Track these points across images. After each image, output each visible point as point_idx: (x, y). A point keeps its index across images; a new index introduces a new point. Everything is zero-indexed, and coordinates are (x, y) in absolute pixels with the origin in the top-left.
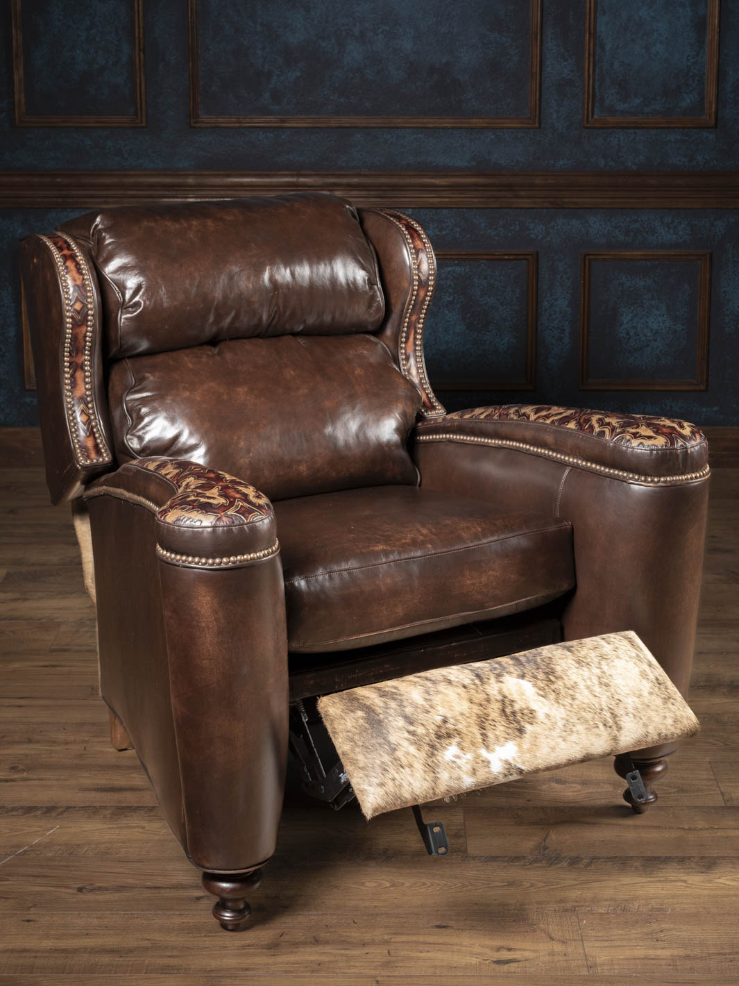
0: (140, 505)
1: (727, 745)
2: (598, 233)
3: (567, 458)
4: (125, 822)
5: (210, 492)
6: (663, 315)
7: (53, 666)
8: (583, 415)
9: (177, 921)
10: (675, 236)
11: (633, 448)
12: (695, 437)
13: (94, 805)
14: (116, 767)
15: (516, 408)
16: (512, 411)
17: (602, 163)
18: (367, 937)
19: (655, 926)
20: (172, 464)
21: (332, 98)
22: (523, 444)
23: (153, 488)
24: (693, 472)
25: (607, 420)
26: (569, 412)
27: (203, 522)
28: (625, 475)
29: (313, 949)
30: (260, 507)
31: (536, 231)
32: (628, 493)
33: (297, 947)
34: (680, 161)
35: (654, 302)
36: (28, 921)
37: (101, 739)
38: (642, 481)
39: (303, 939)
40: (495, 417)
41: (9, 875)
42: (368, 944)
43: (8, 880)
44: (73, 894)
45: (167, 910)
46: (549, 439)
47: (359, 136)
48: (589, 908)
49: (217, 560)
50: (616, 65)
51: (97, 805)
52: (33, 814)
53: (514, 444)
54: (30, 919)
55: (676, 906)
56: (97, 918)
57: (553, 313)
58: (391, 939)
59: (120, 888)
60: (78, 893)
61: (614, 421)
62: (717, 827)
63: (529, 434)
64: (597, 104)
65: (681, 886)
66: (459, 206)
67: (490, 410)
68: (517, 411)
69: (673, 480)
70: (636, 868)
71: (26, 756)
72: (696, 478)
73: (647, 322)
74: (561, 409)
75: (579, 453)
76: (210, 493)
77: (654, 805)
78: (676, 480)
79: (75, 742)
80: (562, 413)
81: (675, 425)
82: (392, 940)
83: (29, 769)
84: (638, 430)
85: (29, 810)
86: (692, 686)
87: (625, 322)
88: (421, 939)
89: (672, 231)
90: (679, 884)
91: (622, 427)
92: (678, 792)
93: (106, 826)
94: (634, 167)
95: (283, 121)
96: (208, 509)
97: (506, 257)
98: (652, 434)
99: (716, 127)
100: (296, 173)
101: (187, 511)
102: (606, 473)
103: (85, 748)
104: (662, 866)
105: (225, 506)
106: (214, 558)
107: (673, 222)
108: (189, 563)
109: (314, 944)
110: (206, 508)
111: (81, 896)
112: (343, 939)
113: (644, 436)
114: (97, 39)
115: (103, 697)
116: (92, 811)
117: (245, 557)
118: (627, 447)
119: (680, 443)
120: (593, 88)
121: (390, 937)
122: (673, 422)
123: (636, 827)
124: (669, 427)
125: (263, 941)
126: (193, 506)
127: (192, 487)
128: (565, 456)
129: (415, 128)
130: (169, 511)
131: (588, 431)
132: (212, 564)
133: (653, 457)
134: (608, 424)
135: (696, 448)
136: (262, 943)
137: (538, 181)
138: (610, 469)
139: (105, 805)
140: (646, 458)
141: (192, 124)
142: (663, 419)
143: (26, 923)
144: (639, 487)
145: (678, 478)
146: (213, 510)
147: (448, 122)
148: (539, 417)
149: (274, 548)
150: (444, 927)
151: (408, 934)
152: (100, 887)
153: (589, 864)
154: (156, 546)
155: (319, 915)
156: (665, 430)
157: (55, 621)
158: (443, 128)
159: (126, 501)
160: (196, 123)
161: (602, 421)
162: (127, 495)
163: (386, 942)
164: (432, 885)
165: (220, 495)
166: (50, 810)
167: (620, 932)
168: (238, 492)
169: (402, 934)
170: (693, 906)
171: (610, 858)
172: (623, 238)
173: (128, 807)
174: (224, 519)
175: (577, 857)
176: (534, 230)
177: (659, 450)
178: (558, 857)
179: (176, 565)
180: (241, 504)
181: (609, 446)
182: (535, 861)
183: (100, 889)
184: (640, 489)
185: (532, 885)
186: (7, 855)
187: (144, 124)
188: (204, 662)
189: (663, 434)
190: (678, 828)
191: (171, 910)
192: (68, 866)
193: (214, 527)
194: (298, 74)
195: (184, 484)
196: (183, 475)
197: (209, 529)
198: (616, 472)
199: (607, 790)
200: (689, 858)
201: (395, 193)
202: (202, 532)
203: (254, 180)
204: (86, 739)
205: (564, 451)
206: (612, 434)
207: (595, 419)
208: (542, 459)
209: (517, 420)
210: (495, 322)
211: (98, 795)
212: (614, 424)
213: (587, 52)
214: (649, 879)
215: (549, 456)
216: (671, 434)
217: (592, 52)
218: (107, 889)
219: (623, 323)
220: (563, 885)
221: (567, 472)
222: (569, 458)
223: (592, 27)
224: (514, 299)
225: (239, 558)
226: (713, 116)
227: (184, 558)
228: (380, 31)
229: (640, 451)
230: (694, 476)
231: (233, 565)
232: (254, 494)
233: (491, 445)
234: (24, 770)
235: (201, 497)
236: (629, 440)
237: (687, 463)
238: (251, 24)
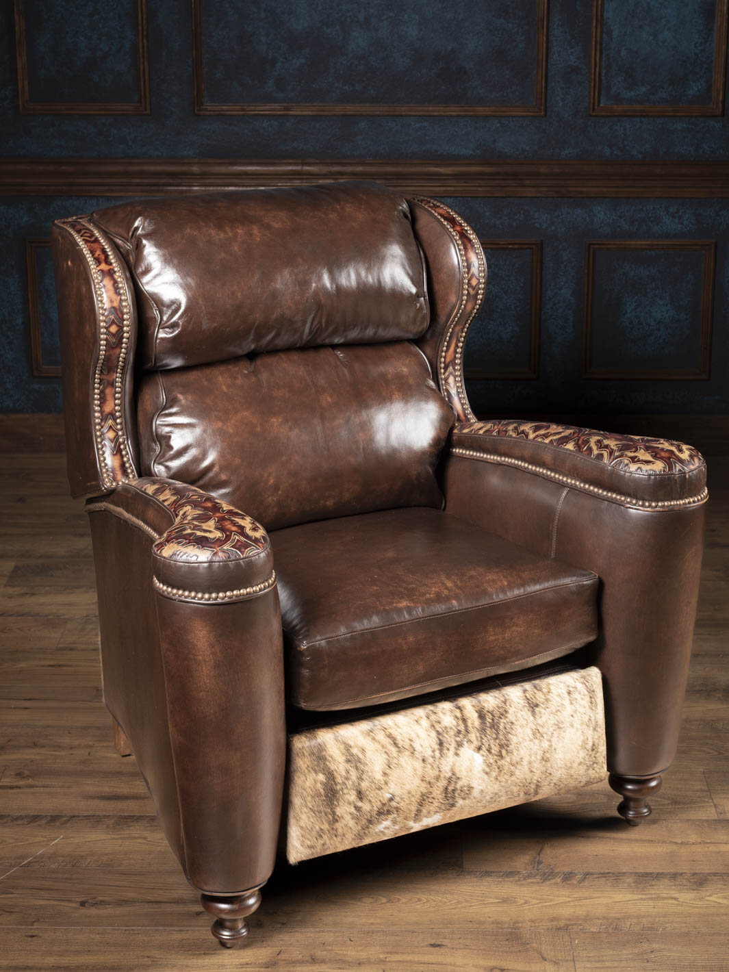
0: (140, 529)
1: (720, 754)
2: (603, 222)
3: (565, 479)
4: (127, 832)
5: (206, 524)
6: (667, 305)
7: (59, 666)
8: (582, 436)
9: (177, 936)
10: (680, 226)
11: (631, 473)
12: (693, 460)
13: (97, 813)
14: (118, 774)
15: (515, 425)
16: (511, 427)
17: (607, 151)
18: (363, 955)
19: (646, 946)
20: (170, 489)
21: (336, 85)
22: (522, 462)
23: (151, 514)
24: (691, 497)
25: (606, 442)
26: (568, 432)
27: (199, 556)
28: (623, 499)
29: (310, 968)
30: (256, 541)
31: (540, 220)
32: (625, 517)
33: (294, 966)
34: (686, 150)
35: (657, 292)
36: (32, 936)
37: (105, 744)
38: (639, 506)
39: (300, 957)
40: (494, 433)
41: (13, 887)
42: (363, 963)
43: (12, 893)
44: (76, 908)
45: (168, 926)
46: (548, 457)
47: (363, 124)
48: (582, 927)
49: (214, 595)
50: (623, 53)
51: (101, 814)
52: (38, 823)
53: (513, 461)
54: (34, 934)
55: (667, 925)
56: (98, 934)
57: (556, 302)
58: (386, 958)
59: (122, 902)
60: (81, 907)
61: (612, 443)
62: (709, 841)
63: (527, 453)
64: (603, 92)
65: (672, 904)
66: (464, 195)
67: (489, 426)
68: (516, 428)
69: (671, 505)
70: (629, 884)
71: (32, 761)
72: (694, 502)
73: (651, 312)
74: (559, 427)
75: (577, 474)
76: (207, 526)
77: (648, 818)
78: (674, 505)
79: (79, 747)
80: (561, 433)
81: (674, 449)
82: (387, 960)
83: (34, 775)
84: (636, 454)
85: (34, 819)
86: (687, 691)
87: (629, 311)
88: (416, 958)
89: (677, 221)
90: (671, 901)
91: (620, 450)
92: (672, 803)
93: (109, 836)
94: (640, 156)
95: (287, 109)
96: (204, 544)
97: (510, 246)
98: (650, 458)
99: (723, 115)
100: (300, 161)
101: (183, 545)
102: (604, 496)
103: (89, 754)
104: (653, 883)
105: (221, 541)
106: (210, 593)
107: (678, 212)
108: (186, 597)
109: (311, 963)
110: (202, 542)
111: (84, 911)
112: (339, 958)
113: (642, 461)
114: (101, 26)
115: (107, 705)
116: (95, 820)
117: (242, 591)
118: (625, 471)
119: (678, 467)
120: (600, 74)
121: (385, 956)
122: (672, 445)
123: (630, 840)
124: (668, 451)
125: (260, 959)
126: (190, 540)
127: (189, 518)
128: (563, 477)
129: (420, 116)
130: (166, 545)
131: (586, 453)
132: (209, 599)
133: (651, 482)
134: (607, 447)
135: (694, 472)
136: (260, 961)
137: (543, 170)
138: (608, 492)
139: (108, 814)
140: (644, 483)
141: (196, 112)
142: (662, 441)
143: (30, 939)
144: (637, 510)
145: (675, 503)
146: (210, 545)
147: (453, 110)
148: (537, 436)
149: (270, 581)
150: (439, 946)
151: (402, 953)
152: (101, 901)
153: (583, 880)
154: (152, 578)
155: (316, 932)
156: (663, 454)
157: (62, 617)
158: (447, 116)
159: (125, 521)
160: (198, 110)
161: (600, 443)
162: (127, 515)
163: (382, 961)
164: (428, 901)
165: (217, 528)
166: (54, 819)
167: (611, 953)
168: (234, 524)
169: (396, 953)
170: (684, 925)
171: (604, 874)
172: (627, 227)
173: (131, 816)
174: (220, 554)
175: (571, 873)
176: (539, 219)
177: (658, 475)
178: (551, 872)
179: (171, 599)
180: (237, 538)
181: (607, 470)
182: (529, 876)
183: (102, 903)
184: (639, 514)
185: (526, 902)
186: (12, 866)
187: (148, 112)
188: (201, 694)
189: (662, 458)
190: (671, 842)
191: (171, 926)
192: (70, 879)
193: (211, 562)
194: (303, 61)
195: (181, 513)
196: (180, 502)
197: (206, 565)
198: (614, 496)
199: (602, 801)
200: (681, 874)
201: (400, 181)
202: (198, 568)
203: (258, 168)
204: (91, 743)
205: (562, 472)
206: (610, 458)
207: (593, 440)
208: (541, 478)
209: (515, 438)
210: (499, 311)
211: (102, 804)
212: (612, 447)
213: (594, 39)
214: (640, 896)
215: (547, 476)
216: (669, 458)
217: (599, 39)
218: (108, 903)
219: (626, 313)
220: (556, 902)
221: (564, 494)
222: (567, 479)
223: (599, 14)
224: (518, 288)
225: (235, 592)
226: (720, 105)
227: (180, 592)
228: (385, 17)
229: (637, 475)
230: (691, 500)
231: (229, 600)
232: (251, 525)
233: (489, 461)
234: (29, 776)
235: (198, 530)
236: (627, 465)
237: (685, 487)
238: (255, 10)
